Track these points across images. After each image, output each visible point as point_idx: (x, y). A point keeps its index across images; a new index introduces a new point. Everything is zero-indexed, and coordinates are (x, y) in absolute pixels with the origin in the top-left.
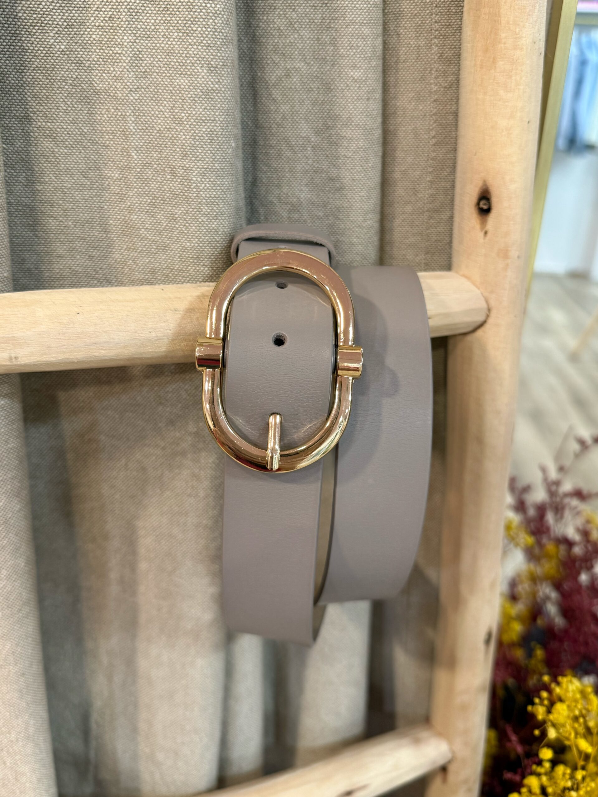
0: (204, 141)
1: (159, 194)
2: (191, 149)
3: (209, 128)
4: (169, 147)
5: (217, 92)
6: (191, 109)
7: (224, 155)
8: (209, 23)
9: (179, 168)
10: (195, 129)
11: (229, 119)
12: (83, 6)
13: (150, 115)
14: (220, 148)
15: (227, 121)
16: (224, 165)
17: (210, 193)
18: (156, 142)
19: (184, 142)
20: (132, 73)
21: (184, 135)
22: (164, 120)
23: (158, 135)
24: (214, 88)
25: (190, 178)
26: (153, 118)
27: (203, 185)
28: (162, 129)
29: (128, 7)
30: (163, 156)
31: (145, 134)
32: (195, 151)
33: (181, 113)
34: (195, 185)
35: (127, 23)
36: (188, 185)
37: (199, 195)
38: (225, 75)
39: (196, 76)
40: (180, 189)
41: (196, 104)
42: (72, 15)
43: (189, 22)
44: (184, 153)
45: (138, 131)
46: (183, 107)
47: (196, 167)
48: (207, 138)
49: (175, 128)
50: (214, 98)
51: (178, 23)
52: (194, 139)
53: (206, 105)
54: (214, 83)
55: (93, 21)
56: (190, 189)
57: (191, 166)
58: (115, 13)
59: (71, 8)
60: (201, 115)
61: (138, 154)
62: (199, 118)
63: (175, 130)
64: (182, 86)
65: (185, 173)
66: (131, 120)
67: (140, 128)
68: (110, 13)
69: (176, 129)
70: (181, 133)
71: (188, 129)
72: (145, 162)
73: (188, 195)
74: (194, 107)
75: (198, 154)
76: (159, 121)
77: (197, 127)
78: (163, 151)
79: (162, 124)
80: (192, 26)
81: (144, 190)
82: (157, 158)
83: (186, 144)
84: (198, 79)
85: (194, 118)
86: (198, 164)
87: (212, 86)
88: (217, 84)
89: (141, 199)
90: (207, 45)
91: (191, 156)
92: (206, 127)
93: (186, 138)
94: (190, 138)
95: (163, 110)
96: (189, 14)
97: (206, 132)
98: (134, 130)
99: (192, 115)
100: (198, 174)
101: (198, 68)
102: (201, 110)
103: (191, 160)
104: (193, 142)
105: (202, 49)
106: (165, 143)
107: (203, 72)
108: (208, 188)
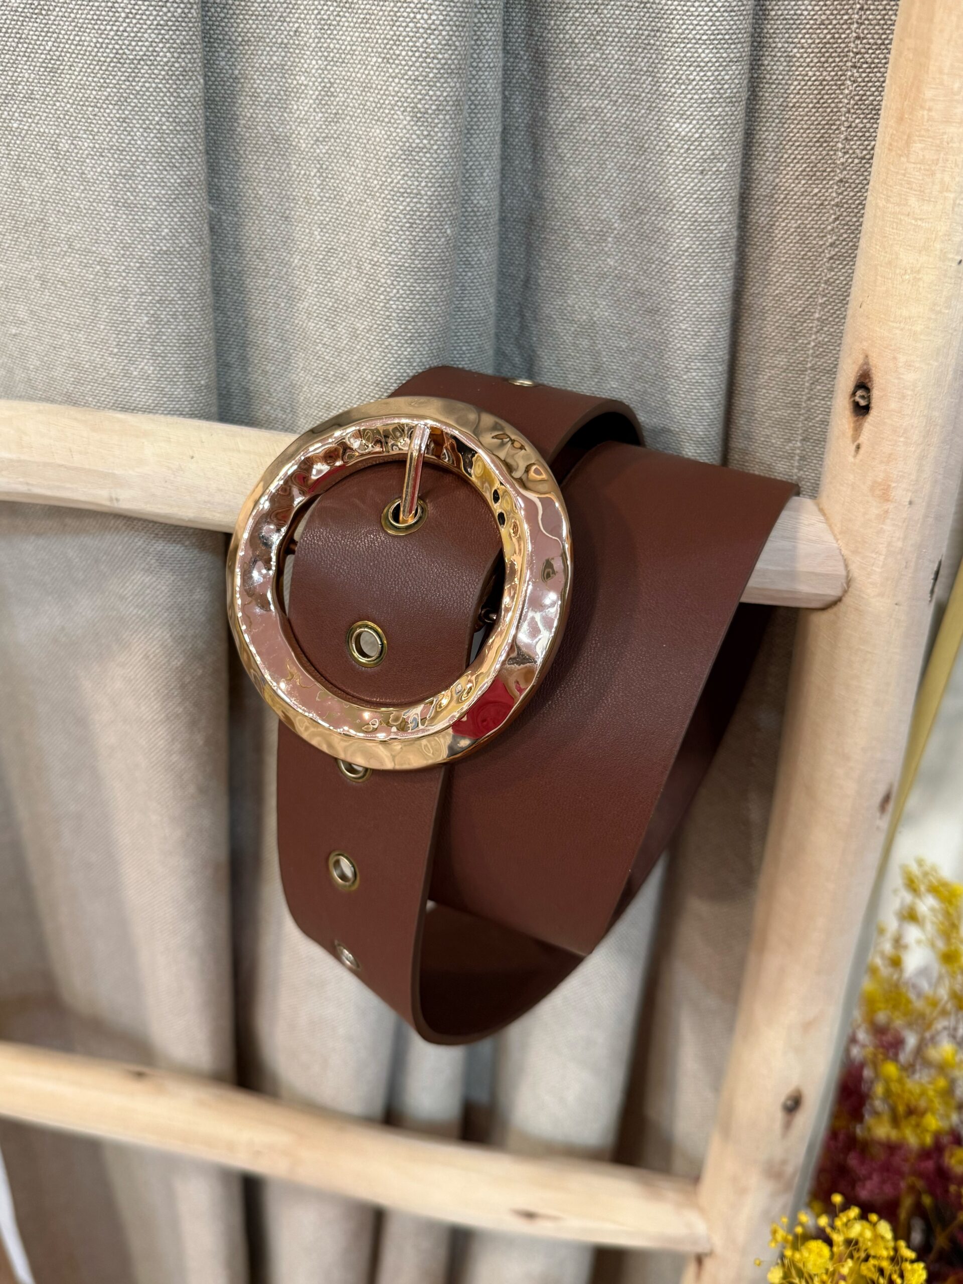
0: (401, 224)
3: (408, 205)
5: (425, 150)
7: (430, 247)
8: (418, 44)
10: (389, 205)
11: (442, 193)
12: (262, 13)
14: (425, 236)
15: (439, 195)
16: (429, 262)
17: (405, 304)
20: (320, 115)
24: (421, 145)
27: (395, 291)
28: (352, 201)
29: (319, 17)
34: (382, 289)
35: (316, 40)
38: (440, 126)
39: (395, 126)
41: (394, 168)
42: (248, 26)
43: (391, 42)
48: (405, 220)
50: (421, 160)
51: (377, 42)
52: (387, 220)
53: (407, 170)
54: (422, 137)
55: (274, 37)
58: (302, 25)
59: (247, 17)
60: (398, 185)
62: (395, 189)
64: (378, 139)
65: (372, 271)
68: (297, 25)
70: (373, 210)
71: (379, 205)
73: (374, 305)
74: (390, 172)
75: (390, 243)
77: (392, 202)
80: (395, 47)
83: (376, 228)
84: (398, 130)
85: (389, 188)
86: (390, 258)
87: (417, 141)
88: (425, 138)
90: (413, 77)
91: (381, 245)
92: (405, 203)
94: (382, 219)
96: (391, 29)
97: (405, 212)
99: (386, 184)
100: (390, 274)
101: (398, 112)
102: (399, 177)
104: (384, 225)
105: (406, 83)
107: (405, 119)
108: (401, 297)
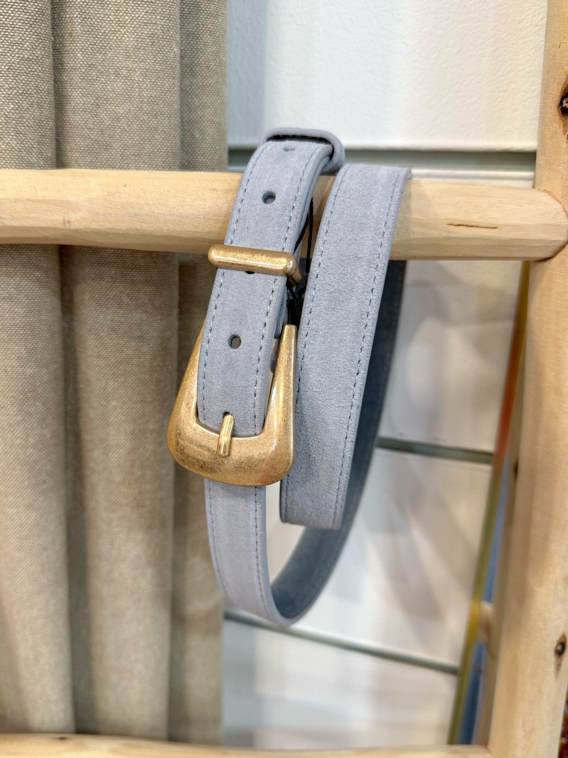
0: (146, 43)
1: (103, 94)
2: (134, 50)
3: (150, 31)
4: (114, 49)
6: (135, 12)
7: (165, 58)
9: (122, 69)
10: (137, 31)
13: (96, 18)
14: (161, 51)
16: (165, 67)
17: (151, 93)
18: (101, 44)
19: (128, 44)
21: (128, 37)
22: (109, 23)
23: (103, 37)
25: (133, 79)
26: (98, 21)
27: (145, 85)
28: (107, 32)
30: (108, 57)
31: (90, 36)
32: (138, 52)
33: (125, 16)
34: (137, 85)
36: (131, 85)
37: (141, 95)
40: (123, 89)
44: (128, 54)
45: (84, 32)
46: (127, 10)
47: (138, 67)
48: (148, 40)
49: (119, 31)
52: (137, 41)
53: (148, 8)
56: (133, 89)
57: (134, 67)
60: (143, 19)
61: (83, 55)
62: (141, 21)
63: (119, 33)
65: (129, 74)
66: (77, 22)
67: (86, 30)
69: (121, 32)
70: (125, 36)
71: (131, 32)
72: (89, 63)
73: (131, 95)
74: (137, 10)
75: (140, 55)
76: (104, 24)
77: (140, 29)
78: (107, 53)
79: (107, 26)
81: (88, 91)
82: (101, 59)
83: (130, 46)
85: (137, 20)
86: (141, 65)
89: (85, 100)
91: (134, 57)
92: (148, 30)
93: (130, 40)
94: (134, 40)
95: (108, 13)
97: (148, 35)
98: (80, 32)
99: (135, 18)
100: (141, 75)
102: (143, 13)
103: (134, 61)
104: (136, 44)
106: (109, 45)
108: (149, 89)
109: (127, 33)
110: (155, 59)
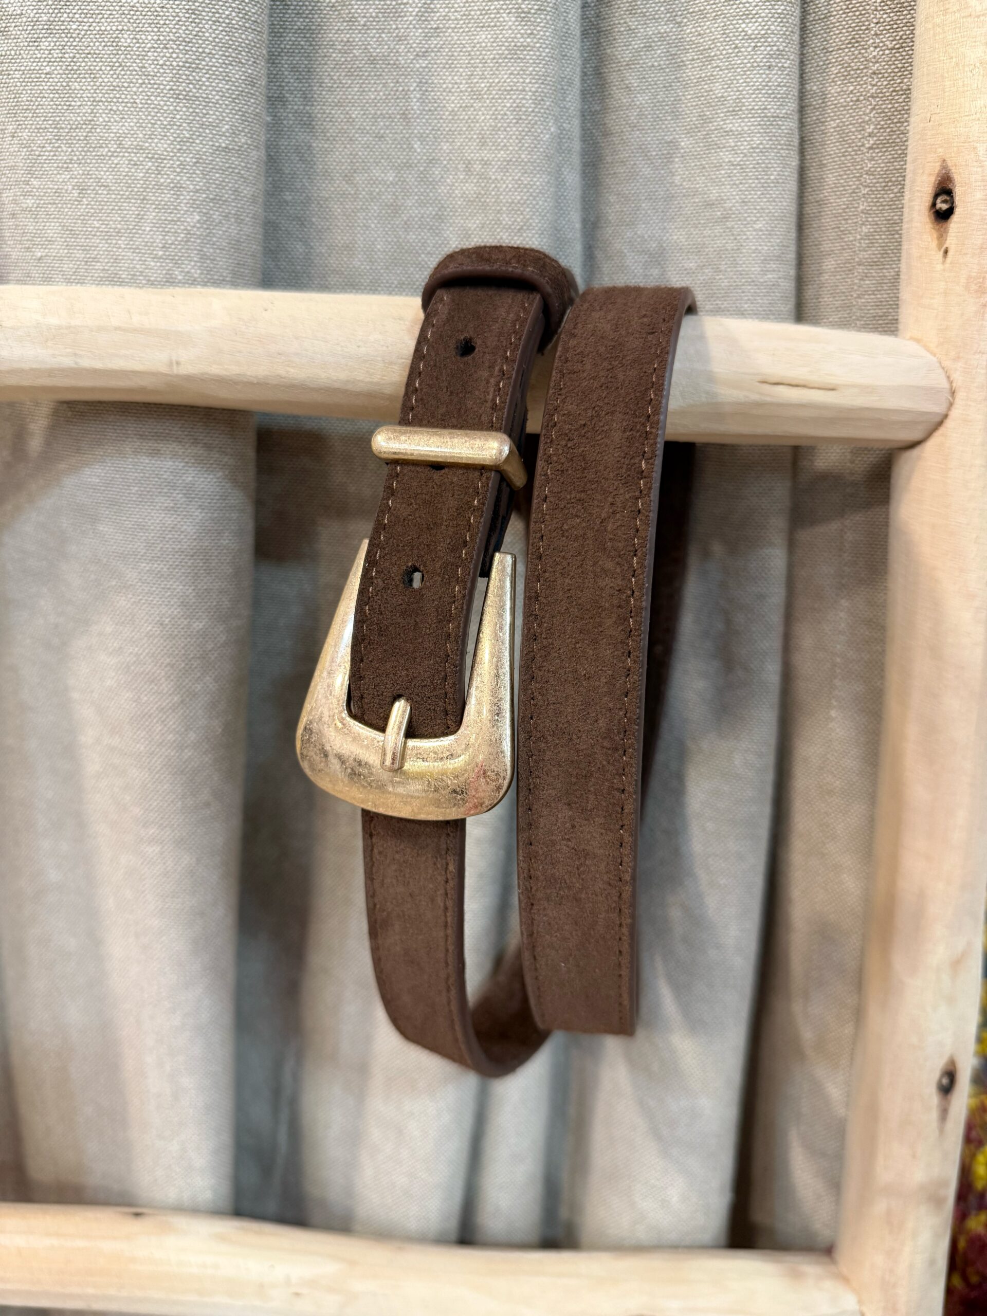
0: (508, 121)
1: (448, 202)
2: (490, 134)
3: (514, 102)
4: (465, 134)
5: (529, 48)
6: (493, 76)
7: (536, 142)
9: (473, 163)
10: (496, 104)
13: (441, 89)
14: (530, 132)
15: (543, 92)
16: (535, 157)
17: (513, 197)
18: (447, 129)
19: (482, 123)
24: (525, 44)
27: (504, 186)
32: (496, 136)
34: (493, 185)
36: (485, 186)
38: (542, 24)
41: (500, 68)
45: (424, 112)
46: (483, 74)
48: (512, 117)
50: (525, 58)
53: (513, 68)
54: (525, 36)
57: (491, 159)
60: (506, 84)
62: (503, 88)
64: (484, 44)
65: (483, 170)
69: (473, 106)
70: (480, 113)
71: (488, 106)
72: (430, 158)
73: (485, 202)
74: (497, 73)
75: (499, 140)
76: (453, 98)
77: (500, 101)
78: (456, 140)
79: (456, 101)
82: (447, 151)
83: (485, 128)
84: (504, 32)
85: (497, 88)
86: (499, 155)
87: (522, 40)
88: (528, 37)
89: (422, 211)
91: (490, 143)
92: (511, 101)
94: (491, 118)
97: (512, 109)
99: (494, 84)
101: (504, 15)
102: (506, 76)
107: (510, 21)
108: (510, 191)
109: (483, 109)
110: (520, 145)
